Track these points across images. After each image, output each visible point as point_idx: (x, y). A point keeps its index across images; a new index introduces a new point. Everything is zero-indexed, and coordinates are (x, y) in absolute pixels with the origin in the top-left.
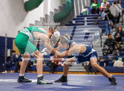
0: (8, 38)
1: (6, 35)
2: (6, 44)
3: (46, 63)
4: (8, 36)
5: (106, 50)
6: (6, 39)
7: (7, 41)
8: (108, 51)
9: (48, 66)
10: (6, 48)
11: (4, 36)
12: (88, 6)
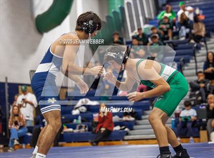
0: (10, 84)
1: (6, 78)
2: (7, 95)
3: (87, 127)
4: (9, 81)
5: (194, 97)
6: (7, 87)
7: (9, 89)
8: (197, 98)
9: (90, 132)
10: (7, 103)
11: (3, 80)
12: (150, 17)
